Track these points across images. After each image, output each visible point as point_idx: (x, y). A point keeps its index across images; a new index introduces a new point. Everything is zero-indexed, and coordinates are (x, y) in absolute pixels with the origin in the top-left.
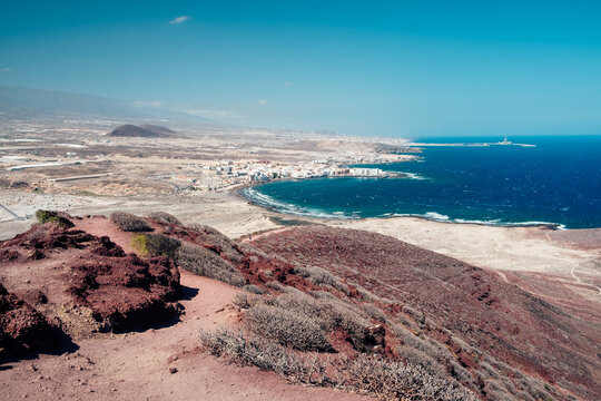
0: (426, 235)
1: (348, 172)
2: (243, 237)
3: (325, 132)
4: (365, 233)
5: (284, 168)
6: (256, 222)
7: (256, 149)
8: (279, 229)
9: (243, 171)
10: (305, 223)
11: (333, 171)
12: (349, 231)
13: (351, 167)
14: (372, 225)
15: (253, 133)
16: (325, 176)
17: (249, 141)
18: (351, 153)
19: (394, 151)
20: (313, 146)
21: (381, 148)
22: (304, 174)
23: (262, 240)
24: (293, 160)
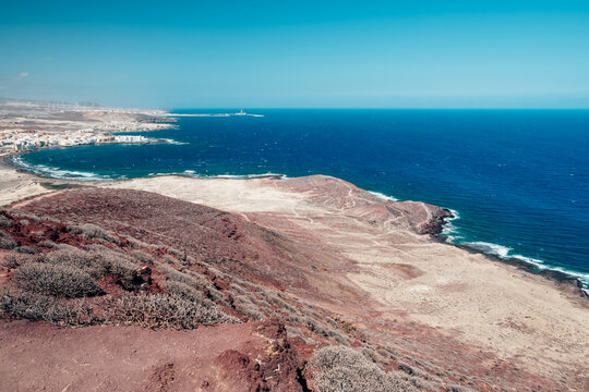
0: (184, 189)
1: (113, 139)
2: (14, 203)
3: (89, 104)
4: (132, 191)
5: (51, 137)
6: (26, 188)
7: (20, 120)
8: (50, 193)
9: (8, 141)
10: (76, 186)
11: (99, 138)
12: (118, 191)
13: (117, 134)
14: (138, 184)
15: (17, 104)
16: (92, 143)
17: (13, 112)
18: (115, 123)
19: (154, 120)
20: (79, 117)
21: (142, 118)
22: (72, 142)
23: (35, 204)
24: (60, 129)
